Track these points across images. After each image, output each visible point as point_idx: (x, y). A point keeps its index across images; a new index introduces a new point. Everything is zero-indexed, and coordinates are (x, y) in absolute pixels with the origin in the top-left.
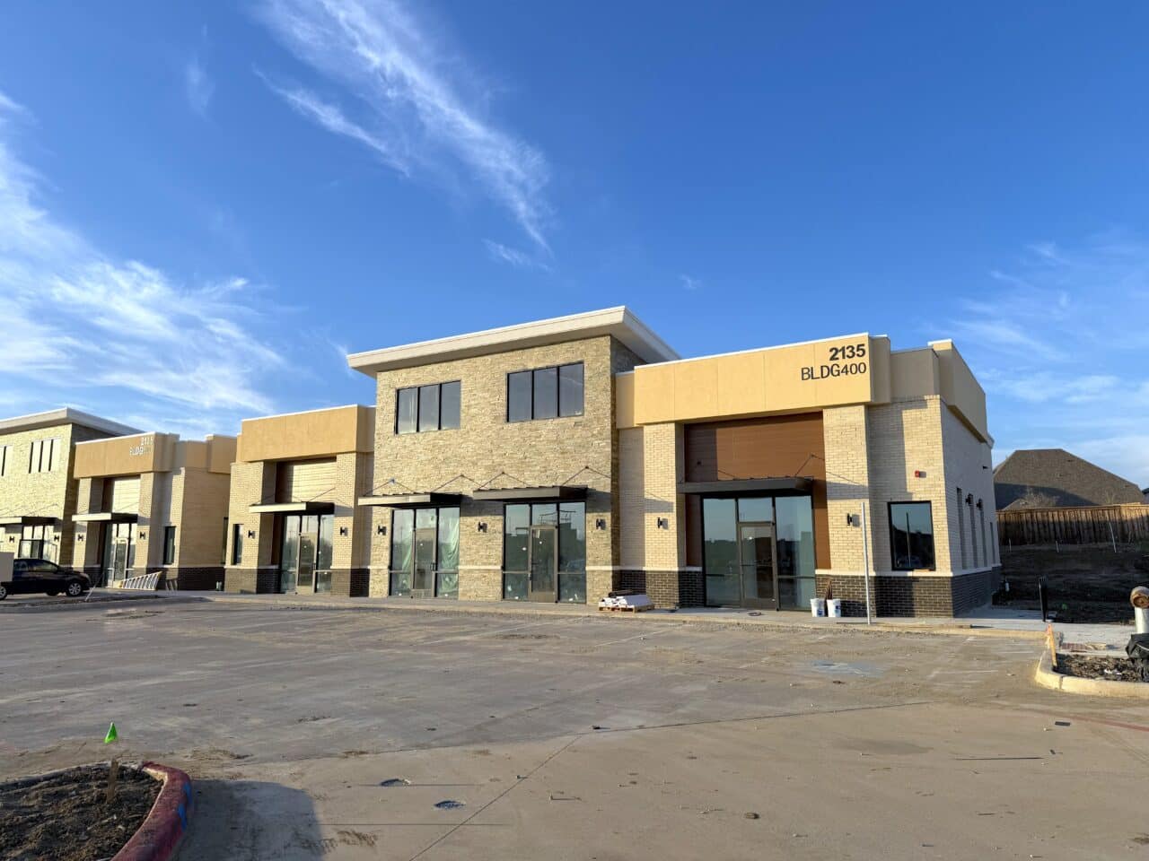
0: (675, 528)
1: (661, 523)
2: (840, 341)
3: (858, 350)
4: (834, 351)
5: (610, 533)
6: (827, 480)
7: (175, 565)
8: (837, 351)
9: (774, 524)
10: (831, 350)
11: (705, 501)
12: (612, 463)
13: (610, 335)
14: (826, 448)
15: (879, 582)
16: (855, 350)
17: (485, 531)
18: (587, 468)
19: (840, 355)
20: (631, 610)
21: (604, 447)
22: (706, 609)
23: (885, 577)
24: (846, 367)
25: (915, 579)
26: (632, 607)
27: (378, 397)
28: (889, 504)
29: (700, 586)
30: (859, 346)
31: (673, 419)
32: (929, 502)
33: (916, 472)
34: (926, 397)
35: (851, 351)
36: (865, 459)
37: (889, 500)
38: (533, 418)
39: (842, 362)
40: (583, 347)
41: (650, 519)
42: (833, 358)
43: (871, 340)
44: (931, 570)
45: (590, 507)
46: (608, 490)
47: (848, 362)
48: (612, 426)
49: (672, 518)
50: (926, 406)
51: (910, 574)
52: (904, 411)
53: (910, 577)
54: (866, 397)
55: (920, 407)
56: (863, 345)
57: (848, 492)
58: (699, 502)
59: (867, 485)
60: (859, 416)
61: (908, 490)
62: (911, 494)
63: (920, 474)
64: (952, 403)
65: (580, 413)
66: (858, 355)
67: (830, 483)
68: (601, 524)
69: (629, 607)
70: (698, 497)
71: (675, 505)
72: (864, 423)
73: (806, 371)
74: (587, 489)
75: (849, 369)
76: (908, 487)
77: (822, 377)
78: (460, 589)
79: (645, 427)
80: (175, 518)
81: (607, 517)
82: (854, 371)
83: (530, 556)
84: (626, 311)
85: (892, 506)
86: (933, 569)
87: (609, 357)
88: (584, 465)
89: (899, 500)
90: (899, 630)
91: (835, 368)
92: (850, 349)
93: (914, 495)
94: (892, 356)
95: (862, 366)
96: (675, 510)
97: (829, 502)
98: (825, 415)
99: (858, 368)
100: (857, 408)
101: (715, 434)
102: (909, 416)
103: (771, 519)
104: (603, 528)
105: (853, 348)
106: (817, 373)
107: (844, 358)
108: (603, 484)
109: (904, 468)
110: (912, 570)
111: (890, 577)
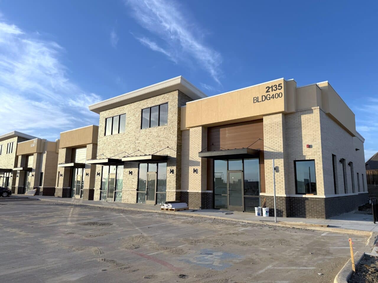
0: (201, 173)
1: (195, 171)
2: (270, 83)
3: (279, 86)
4: (268, 88)
5: (175, 176)
6: (264, 150)
7: (42, 187)
8: (269, 88)
9: (243, 171)
10: (266, 88)
11: (215, 161)
12: (177, 145)
13: (178, 90)
14: (264, 135)
15: (289, 200)
16: (277, 87)
17: (132, 174)
18: (168, 147)
19: (270, 90)
20: (173, 210)
21: (174, 138)
22: (214, 210)
23: (292, 197)
24: (273, 95)
25: (307, 199)
26: (174, 209)
27: (100, 122)
28: (295, 161)
29: (211, 200)
30: (279, 85)
31: (200, 125)
32: (314, 160)
33: (307, 145)
34: (312, 108)
35: (276, 87)
36: (281, 139)
37: (295, 160)
38: (150, 127)
39: (271, 93)
40: (168, 96)
41: (191, 169)
42: (267, 92)
43: (286, 82)
44: (314, 194)
45: (169, 164)
46: (175, 157)
47: (274, 93)
48: (178, 129)
49: (199, 168)
50: (312, 112)
51: (304, 196)
52: (302, 116)
53: (304, 198)
54: (282, 109)
55: (310, 113)
56: (281, 84)
57: (274, 155)
58: (212, 162)
59: (282, 152)
60: (279, 118)
61: (304, 154)
62: (305, 156)
63: (309, 146)
64: (327, 112)
65: (166, 124)
66: (279, 89)
67: (266, 151)
68: (172, 171)
69: (173, 209)
70: (212, 159)
71: (201, 163)
72: (281, 122)
73: (255, 99)
74: (168, 156)
75: (274, 96)
76: (303, 153)
77: (262, 101)
78: (122, 198)
79: (190, 129)
80: (43, 170)
81: (174, 168)
82: (277, 97)
83: (147, 185)
84: (181, 78)
85: (297, 162)
86: (316, 194)
87: (177, 100)
88: (167, 146)
89: (299, 159)
90: (289, 226)
91: (268, 96)
92: (275, 86)
93: (306, 157)
94: (297, 90)
95: (281, 94)
96: (201, 165)
97: (265, 161)
98: (264, 120)
99: (279, 95)
100: (278, 115)
101: (219, 131)
102: (304, 118)
103: (242, 169)
104: (173, 173)
105: (276, 86)
106: (260, 99)
107: (272, 91)
108: (173, 154)
109: (302, 143)
110: (305, 194)
111: (295, 198)
